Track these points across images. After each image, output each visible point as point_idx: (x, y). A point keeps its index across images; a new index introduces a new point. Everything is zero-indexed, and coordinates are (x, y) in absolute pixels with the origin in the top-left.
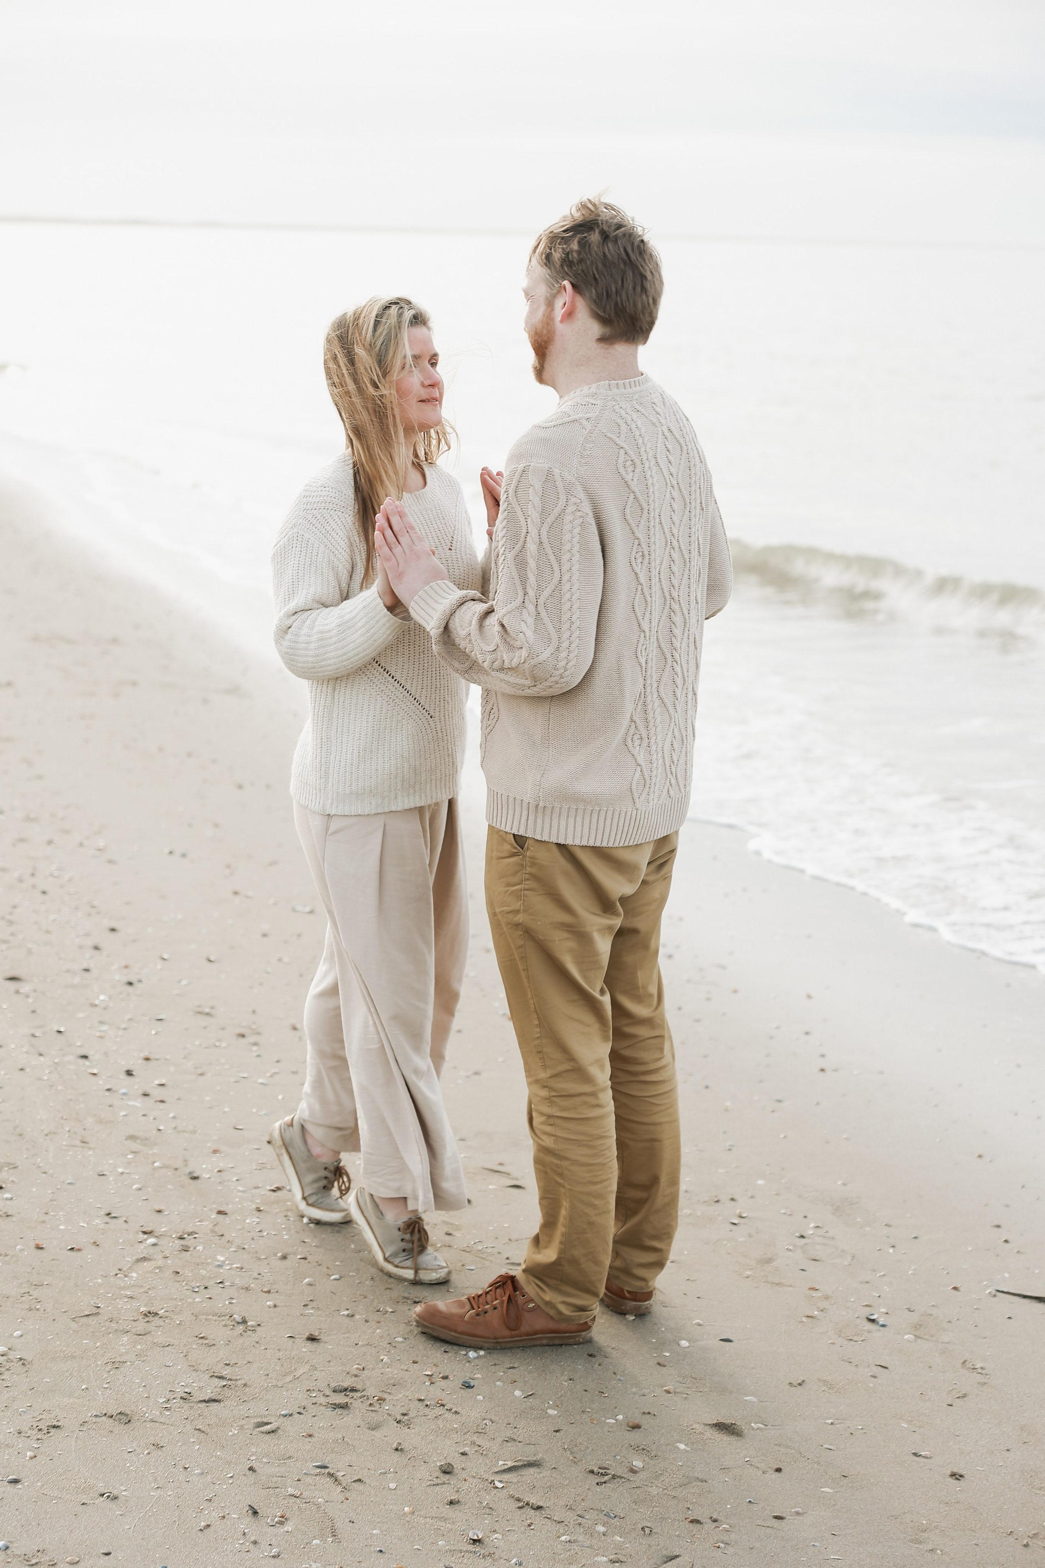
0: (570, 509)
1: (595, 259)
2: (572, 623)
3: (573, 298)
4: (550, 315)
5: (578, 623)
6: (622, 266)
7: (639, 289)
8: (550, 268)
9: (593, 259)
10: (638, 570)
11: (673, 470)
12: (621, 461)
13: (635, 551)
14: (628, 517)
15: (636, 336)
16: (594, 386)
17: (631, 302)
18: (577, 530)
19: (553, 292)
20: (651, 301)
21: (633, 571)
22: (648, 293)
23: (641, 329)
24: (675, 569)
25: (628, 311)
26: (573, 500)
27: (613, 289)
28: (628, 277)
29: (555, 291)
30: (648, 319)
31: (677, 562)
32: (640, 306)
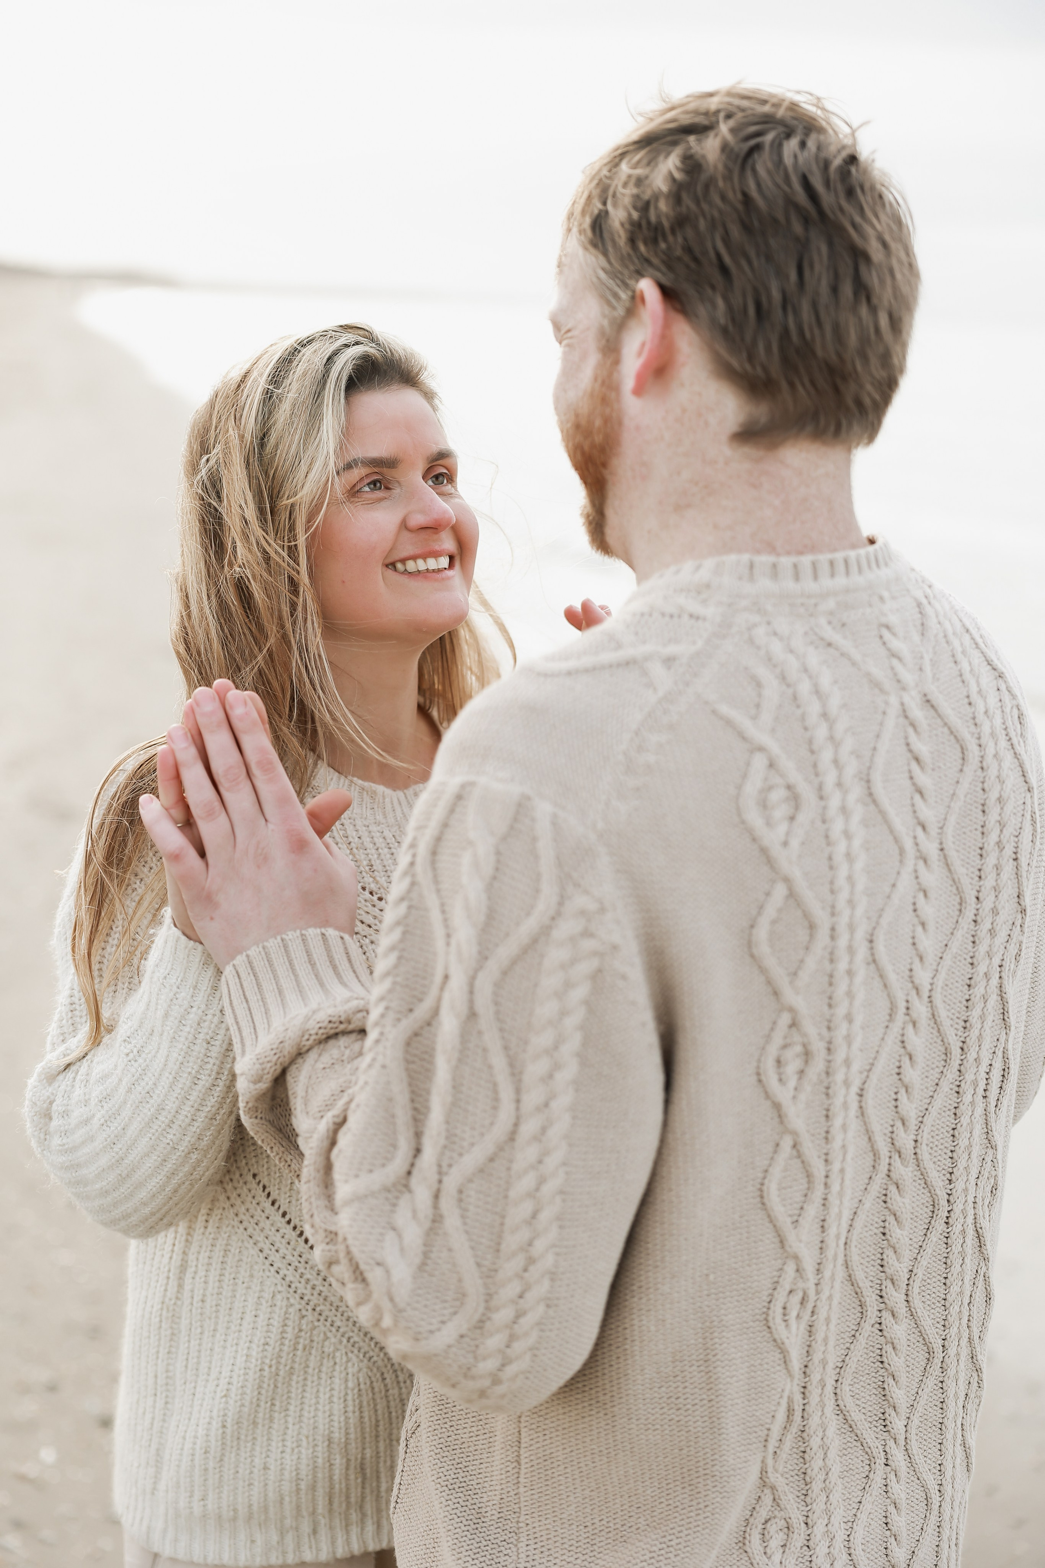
0: (566, 928)
1: (720, 212)
2: (531, 1261)
3: (667, 325)
4: (610, 375)
5: (550, 1259)
6: (798, 228)
7: (847, 290)
8: (605, 254)
9: (716, 214)
10: (783, 1095)
11: (927, 813)
12: (752, 787)
13: (778, 1039)
14: (764, 949)
15: (844, 423)
16: (709, 563)
17: (828, 328)
18: (580, 993)
19: (616, 314)
20: (884, 321)
21: (767, 1096)
22: (875, 301)
23: (859, 404)
24: (912, 1075)
25: (819, 352)
26: (580, 901)
27: (776, 294)
28: (816, 258)
29: (621, 312)
30: (880, 374)
31: (919, 1059)
32: (853, 339)
